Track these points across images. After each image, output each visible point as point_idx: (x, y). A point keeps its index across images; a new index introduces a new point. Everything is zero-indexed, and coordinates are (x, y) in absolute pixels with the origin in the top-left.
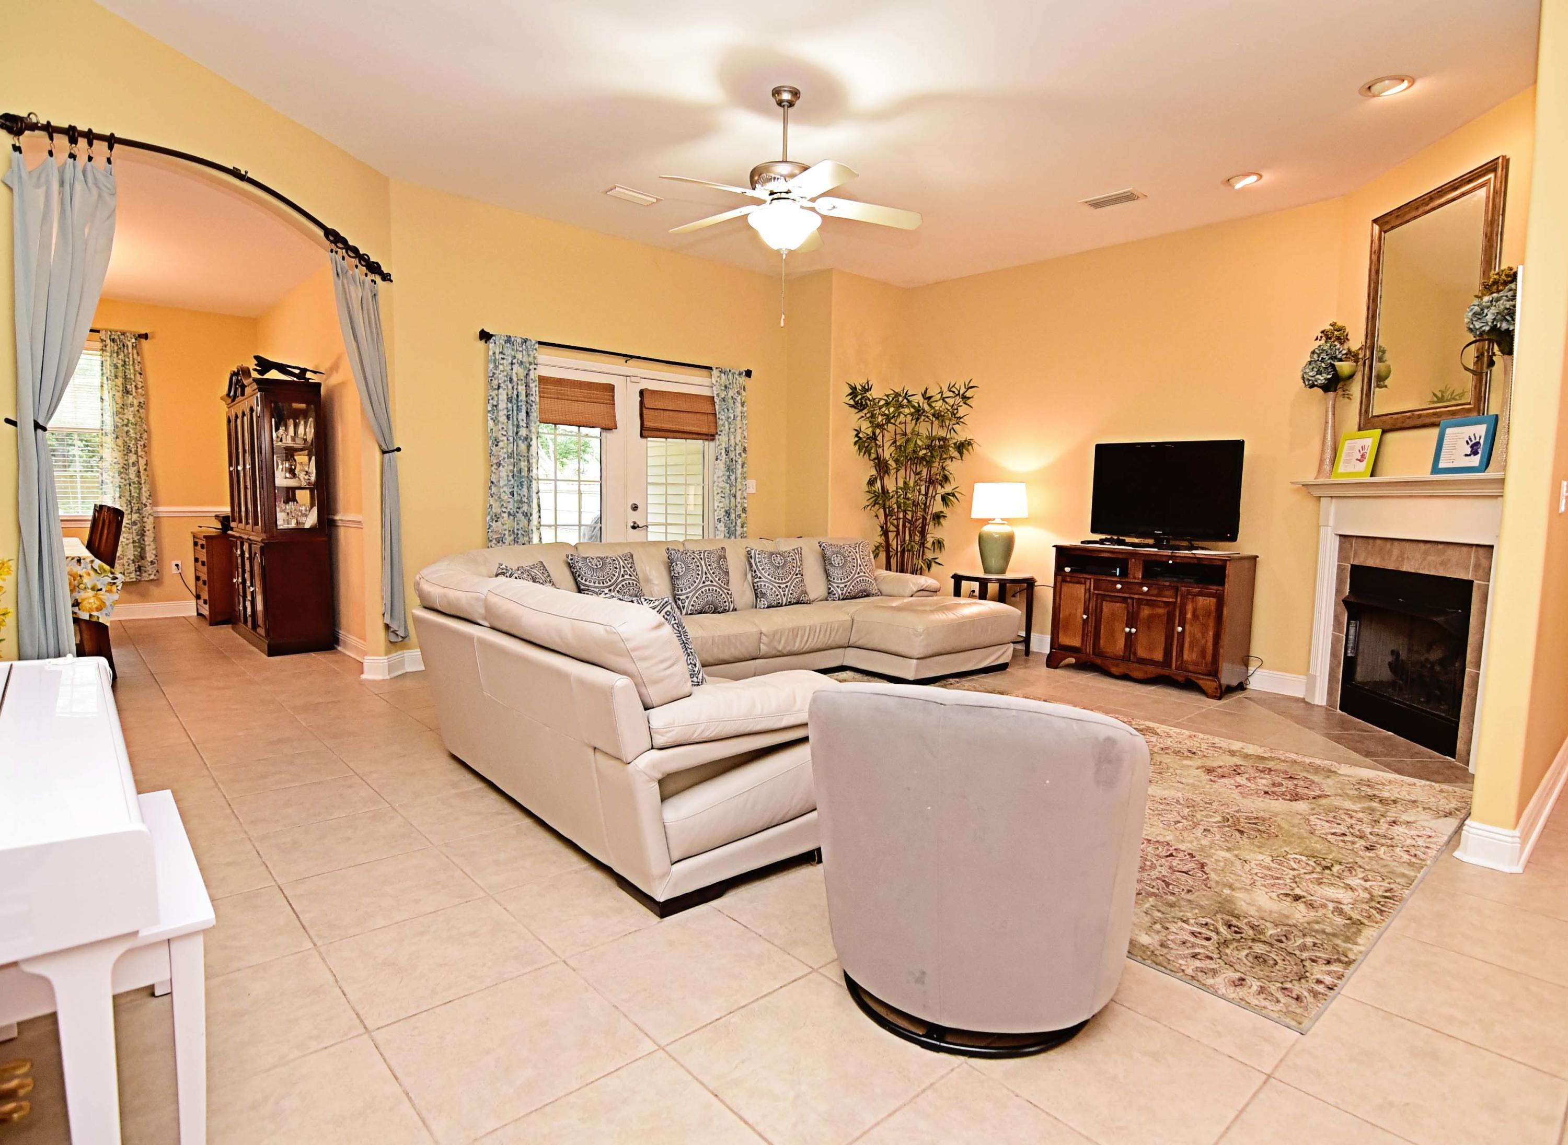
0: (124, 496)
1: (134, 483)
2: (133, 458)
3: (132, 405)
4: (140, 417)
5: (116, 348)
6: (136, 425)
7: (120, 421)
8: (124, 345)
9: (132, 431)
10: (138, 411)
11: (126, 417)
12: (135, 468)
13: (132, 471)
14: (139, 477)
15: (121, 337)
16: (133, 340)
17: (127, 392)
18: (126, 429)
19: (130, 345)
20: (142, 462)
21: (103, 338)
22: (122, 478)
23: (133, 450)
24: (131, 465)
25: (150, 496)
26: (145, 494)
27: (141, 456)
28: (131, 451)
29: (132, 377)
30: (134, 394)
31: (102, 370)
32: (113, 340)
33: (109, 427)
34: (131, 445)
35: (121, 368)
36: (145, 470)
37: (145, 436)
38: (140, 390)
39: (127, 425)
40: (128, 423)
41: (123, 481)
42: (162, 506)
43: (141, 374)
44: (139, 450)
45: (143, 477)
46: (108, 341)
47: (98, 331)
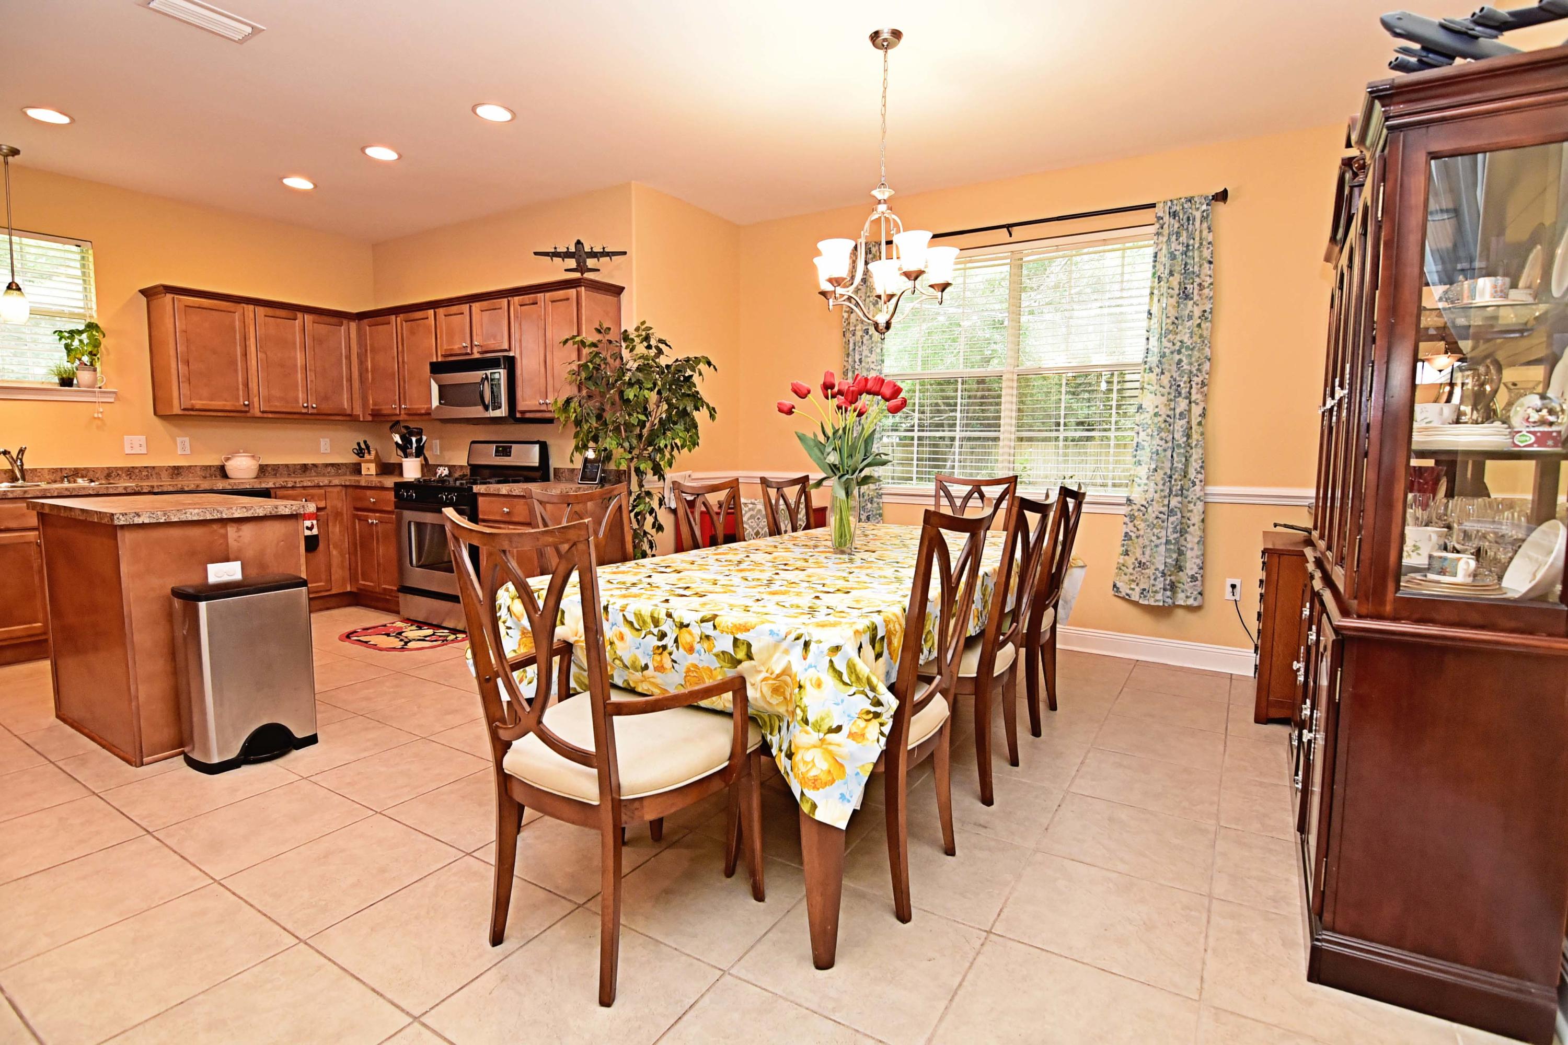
0: (1162, 468)
1: (1179, 446)
2: (1182, 405)
3: (1190, 317)
4: (1201, 336)
5: (1177, 225)
6: (1192, 350)
7: (1170, 345)
8: (1188, 219)
9: (1185, 361)
10: (1199, 325)
11: (1179, 337)
12: (1184, 422)
13: (1180, 424)
14: (1189, 436)
15: (1186, 206)
16: (1204, 207)
17: (1186, 296)
18: (1177, 357)
19: (1198, 215)
20: (1196, 410)
21: (1160, 214)
22: (1162, 439)
23: (1183, 391)
24: (1177, 416)
25: (1201, 467)
26: (1195, 465)
27: (1194, 402)
28: (1180, 393)
29: (1196, 269)
30: (1196, 298)
31: (1153, 267)
32: (1174, 215)
33: (1155, 359)
34: (1182, 385)
35: (1179, 258)
36: (1200, 424)
37: (1206, 367)
38: (1206, 291)
39: (1179, 352)
40: (1181, 347)
41: (1162, 443)
42: (1215, 484)
43: (1210, 262)
44: (1194, 391)
45: (1195, 436)
46: (1166, 218)
47: (1153, 206)
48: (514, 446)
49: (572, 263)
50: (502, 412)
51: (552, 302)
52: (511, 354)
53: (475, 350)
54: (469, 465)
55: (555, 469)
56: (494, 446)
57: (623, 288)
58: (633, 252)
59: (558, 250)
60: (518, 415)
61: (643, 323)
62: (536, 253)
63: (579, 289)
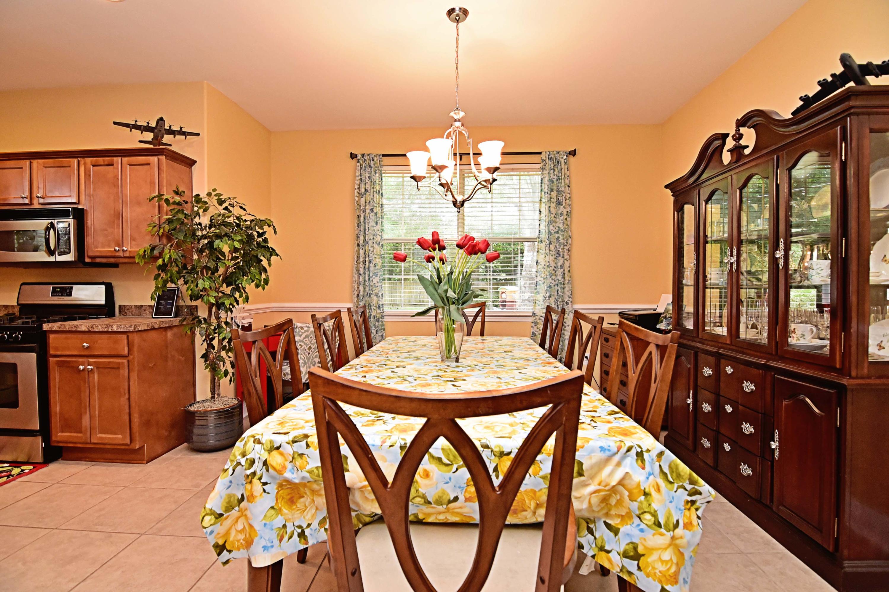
0: (554, 296)
1: (561, 283)
2: (561, 261)
3: (562, 214)
4: (567, 225)
5: (552, 165)
6: (564, 232)
7: (554, 229)
8: (558, 162)
9: (561, 237)
10: (566, 219)
11: (557, 225)
12: (562, 270)
13: (560, 272)
14: (564, 278)
15: (556, 155)
16: (565, 157)
17: (559, 203)
18: (557, 235)
19: (563, 161)
20: (567, 265)
21: (544, 158)
22: (552, 279)
23: (561, 254)
24: (559, 267)
25: (571, 295)
26: (567, 293)
27: (566, 260)
28: (560, 255)
29: (563, 189)
30: (564, 204)
31: (541, 186)
32: (551, 159)
33: (544, 236)
34: (560, 250)
35: (555, 182)
36: (569, 271)
37: (569, 241)
38: (568, 201)
39: (558, 232)
40: (559, 230)
41: (553, 281)
42: (577, 304)
43: (569, 186)
44: (565, 254)
45: (567, 278)
46: (547, 161)
47: (540, 153)
48: (75, 287)
49: (149, 136)
50: (70, 257)
51: (130, 165)
52: (80, 207)
53: (35, 202)
54: (18, 304)
55: (120, 306)
56: (51, 287)
57: (195, 162)
58: (204, 134)
59: (138, 123)
60: (87, 260)
61: (214, 190)
62: (115, 123)
63: (160, 157)
